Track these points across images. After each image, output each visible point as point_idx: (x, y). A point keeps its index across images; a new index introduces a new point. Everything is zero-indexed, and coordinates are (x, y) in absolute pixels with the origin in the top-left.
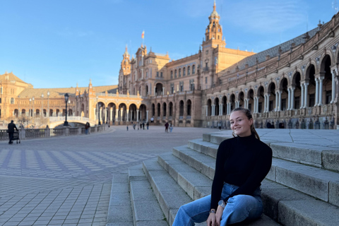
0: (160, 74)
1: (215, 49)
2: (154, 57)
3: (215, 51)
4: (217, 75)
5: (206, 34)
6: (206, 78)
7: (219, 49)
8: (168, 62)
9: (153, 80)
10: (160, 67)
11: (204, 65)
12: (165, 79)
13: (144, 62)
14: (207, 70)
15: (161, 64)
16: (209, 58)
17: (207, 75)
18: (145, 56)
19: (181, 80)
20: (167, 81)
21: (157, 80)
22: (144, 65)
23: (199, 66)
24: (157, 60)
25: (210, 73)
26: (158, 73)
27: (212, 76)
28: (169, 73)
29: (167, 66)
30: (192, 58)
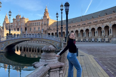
0: (26, 24)
1: (47, 19)
2: (24, 19)
3: (48, 19)
4: (49, 26)
5: (44, 14)
6: (45, 27)
7: (49, 19)
8: (28, 21)
9: (24, 26)
10: (26, 22)
11: (44, 23)
12: (28, 26)
13: (20, 20)
14: (45, 24)
15: (26, 21)
16: (46, 21)
17: (45, 26)
18: (20, 18)
19: (34, 27)
20: (28, 27)
21: (25, 26)
22: (20, 21)
23: (42, 23)
24: (25, 20)
25: (46, 26)
26: (25, 24)
27: (47, 26)
28: (29, 24)
29: (28, 22)
30: (39, 20)
